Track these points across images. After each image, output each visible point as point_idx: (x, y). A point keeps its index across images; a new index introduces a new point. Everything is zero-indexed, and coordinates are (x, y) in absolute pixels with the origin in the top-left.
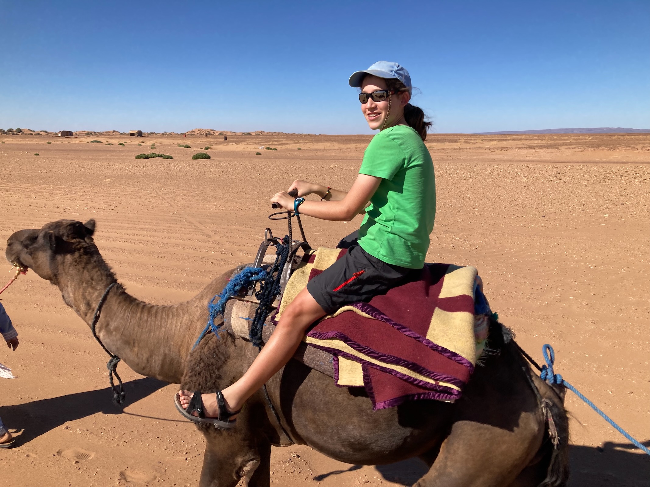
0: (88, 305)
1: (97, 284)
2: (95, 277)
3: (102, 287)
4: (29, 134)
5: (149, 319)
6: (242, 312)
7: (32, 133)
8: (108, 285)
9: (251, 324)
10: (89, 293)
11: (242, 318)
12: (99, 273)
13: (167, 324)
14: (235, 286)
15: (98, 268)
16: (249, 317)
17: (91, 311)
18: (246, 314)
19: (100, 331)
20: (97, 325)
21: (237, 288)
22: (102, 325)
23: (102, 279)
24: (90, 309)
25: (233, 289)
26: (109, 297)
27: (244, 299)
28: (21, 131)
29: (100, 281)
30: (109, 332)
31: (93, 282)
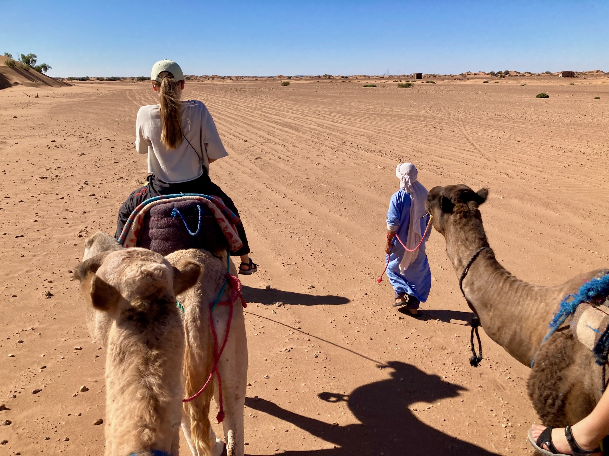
0: (460, 261)
1: (471, 245)
2: (470, 238)
3: (474, 248)
4: (515, 76)
5: (510, 292)
6: (592, 321)
7: (517, 74)
8: (479, 247)
9: (599, 338)
10: (462, 251)
11: (590, 328)
12: (474, 235)
13: (524, 304)
14: (589, 290)
15: (474, 230)
16: (598, 329)
17: (461, 267)
18: (596, 325)
19: (465, 287)
20: (464, 281)
21: (591, 293)
22: (468, 282)
23: (475, 242)
24: (461, 265)
25: (587, 294)
26: (478, 259)
27: (598, 307)
28: (508, 73)
29: (473, 242)
30: (472, 291)
31: (467, 242)
